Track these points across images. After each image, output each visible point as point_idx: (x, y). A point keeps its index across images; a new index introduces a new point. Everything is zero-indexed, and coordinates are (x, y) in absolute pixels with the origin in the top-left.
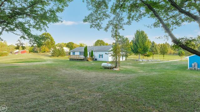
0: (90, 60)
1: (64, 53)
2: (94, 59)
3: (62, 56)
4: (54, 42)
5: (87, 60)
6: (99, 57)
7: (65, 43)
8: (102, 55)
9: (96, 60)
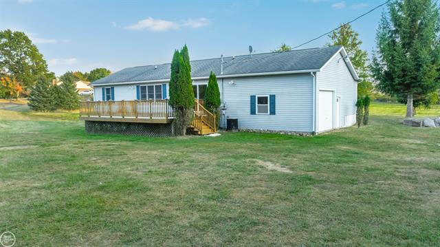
0: (205, 130)
1: (75, 98)
2: (224, 123)
3: (70, 108)
4: (44, 62)
5: (191, 131)
6: (253, 112)
7: (84, 73)
8: (273, 97)
9: (232, 124)
